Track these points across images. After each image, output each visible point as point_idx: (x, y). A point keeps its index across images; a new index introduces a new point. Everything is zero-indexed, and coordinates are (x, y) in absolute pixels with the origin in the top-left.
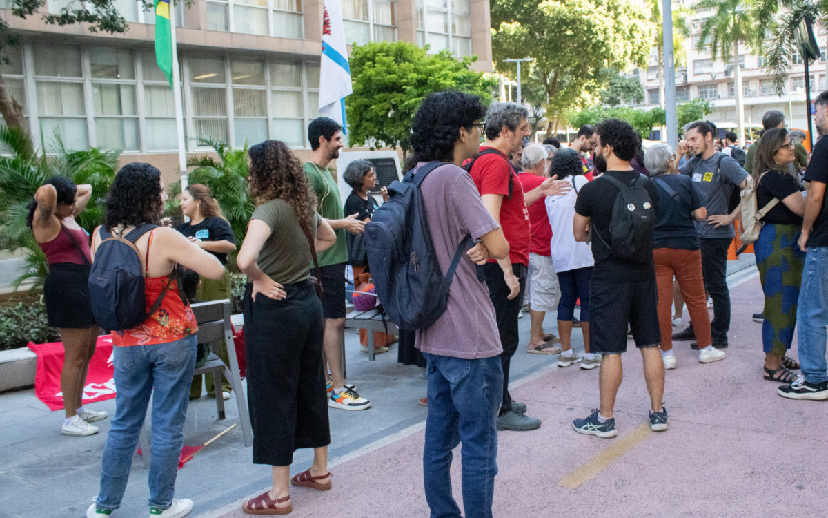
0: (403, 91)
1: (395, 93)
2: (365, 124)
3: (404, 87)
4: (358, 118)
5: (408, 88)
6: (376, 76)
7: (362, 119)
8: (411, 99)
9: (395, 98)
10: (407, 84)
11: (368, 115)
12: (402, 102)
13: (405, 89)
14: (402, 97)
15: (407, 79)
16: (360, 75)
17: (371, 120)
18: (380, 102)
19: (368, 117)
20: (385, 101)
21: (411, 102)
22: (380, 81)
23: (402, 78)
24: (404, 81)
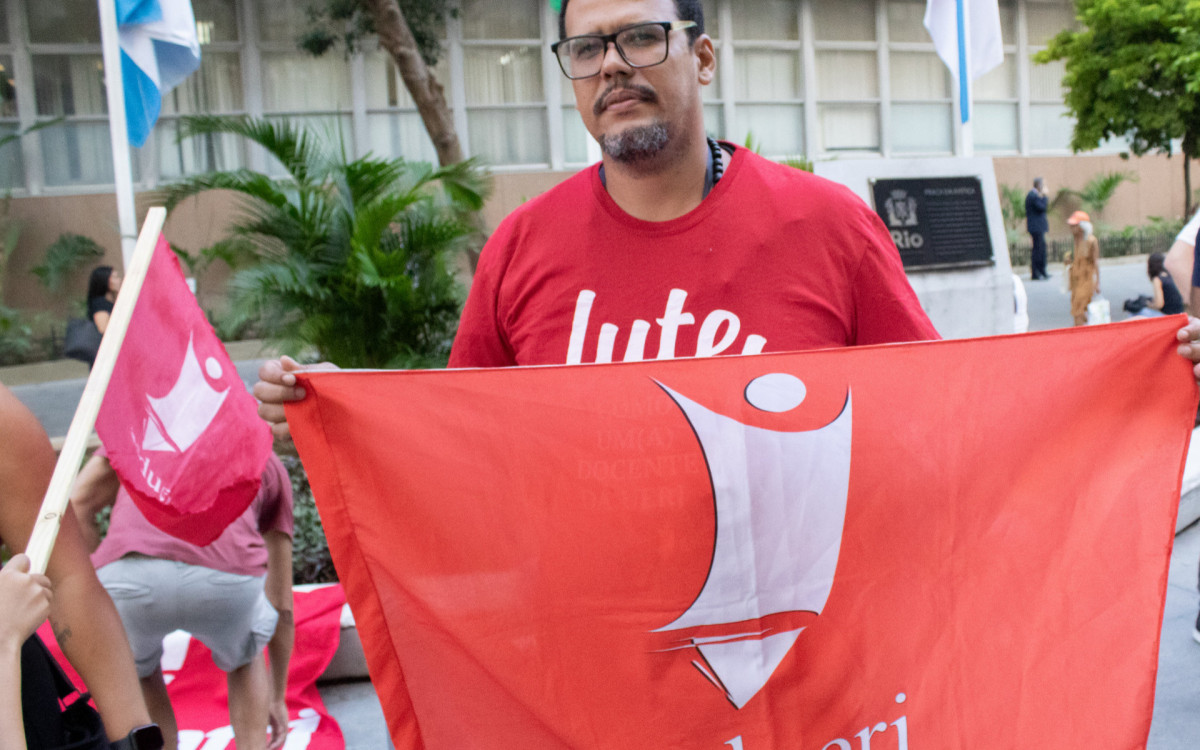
0: (1172, 38)
1: (1158, 44)
2: (1100, 107)
3: (1174, 30)
4: (1087, 96)
5: (1183, 31)
6: (1121, 10)
7: (1095, 97)
8: (1189, 53)
9: (1160, 51)
10: (1181, 23)
11: (1105, 90)
12: (1172, 59)
13: (1177, 34)
14: (1172, 50)
15: (1183, 12)
16: (1090, 12)
17: (1110, 99)
18: (1129, 62)
19: (1106, 93)
20: (1138, 59)
21: (1188, 59)
22: (1126, 20)
23: (1174, 12)
24: (1177, 17)
